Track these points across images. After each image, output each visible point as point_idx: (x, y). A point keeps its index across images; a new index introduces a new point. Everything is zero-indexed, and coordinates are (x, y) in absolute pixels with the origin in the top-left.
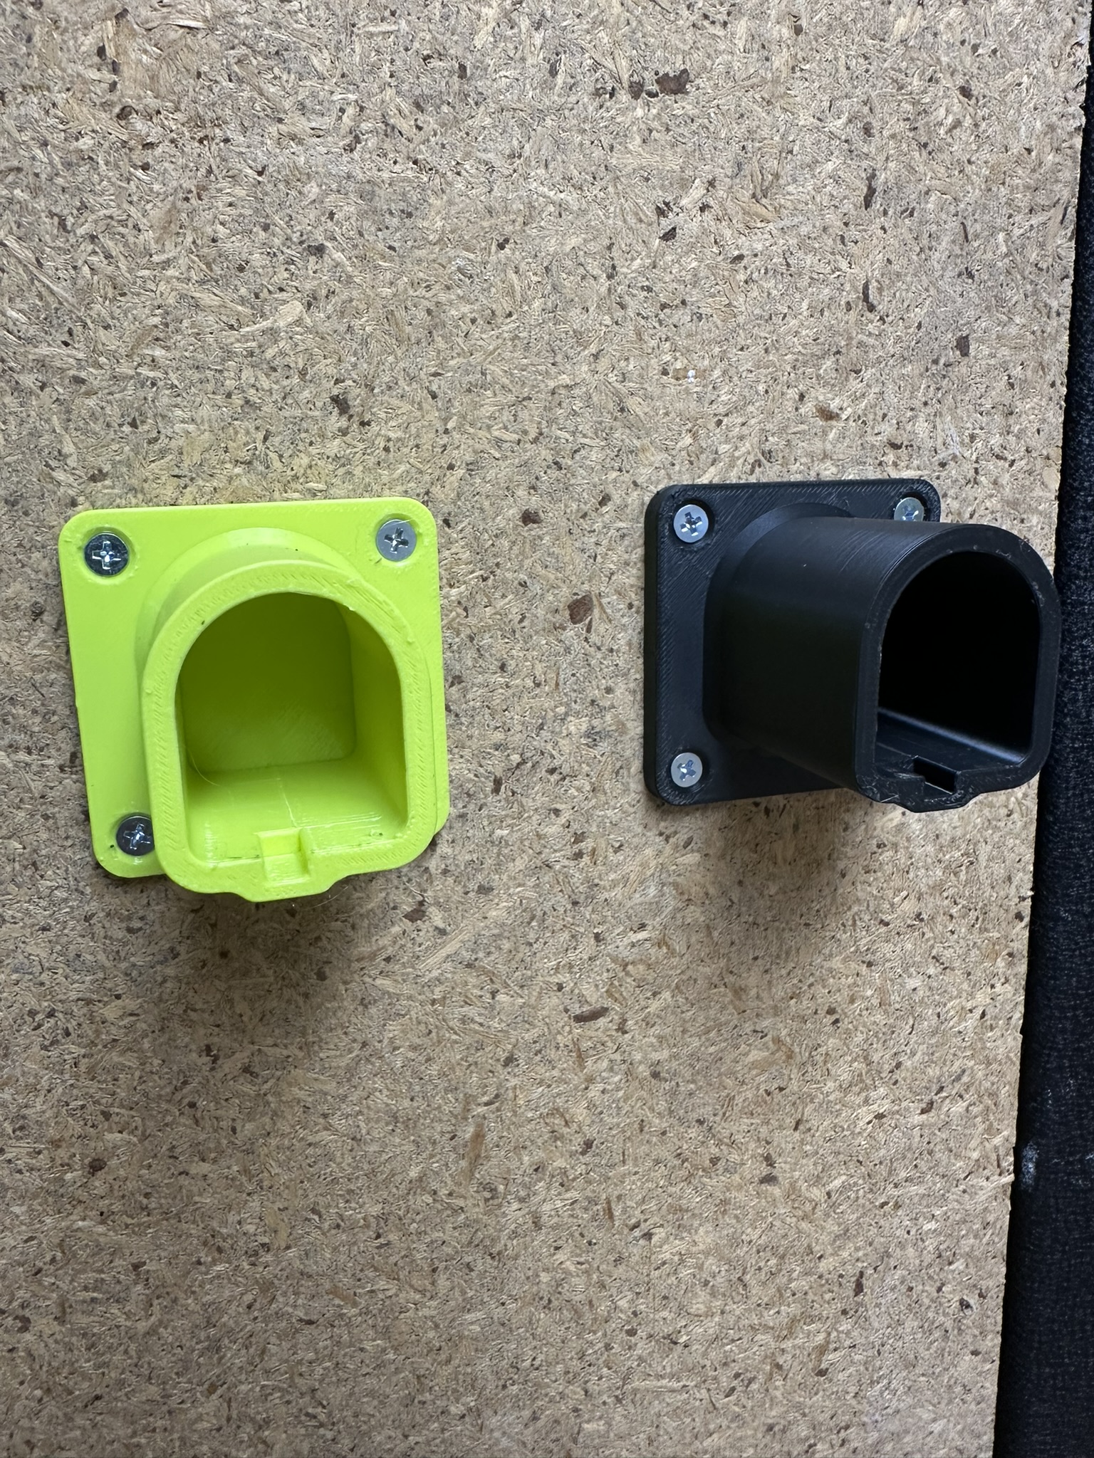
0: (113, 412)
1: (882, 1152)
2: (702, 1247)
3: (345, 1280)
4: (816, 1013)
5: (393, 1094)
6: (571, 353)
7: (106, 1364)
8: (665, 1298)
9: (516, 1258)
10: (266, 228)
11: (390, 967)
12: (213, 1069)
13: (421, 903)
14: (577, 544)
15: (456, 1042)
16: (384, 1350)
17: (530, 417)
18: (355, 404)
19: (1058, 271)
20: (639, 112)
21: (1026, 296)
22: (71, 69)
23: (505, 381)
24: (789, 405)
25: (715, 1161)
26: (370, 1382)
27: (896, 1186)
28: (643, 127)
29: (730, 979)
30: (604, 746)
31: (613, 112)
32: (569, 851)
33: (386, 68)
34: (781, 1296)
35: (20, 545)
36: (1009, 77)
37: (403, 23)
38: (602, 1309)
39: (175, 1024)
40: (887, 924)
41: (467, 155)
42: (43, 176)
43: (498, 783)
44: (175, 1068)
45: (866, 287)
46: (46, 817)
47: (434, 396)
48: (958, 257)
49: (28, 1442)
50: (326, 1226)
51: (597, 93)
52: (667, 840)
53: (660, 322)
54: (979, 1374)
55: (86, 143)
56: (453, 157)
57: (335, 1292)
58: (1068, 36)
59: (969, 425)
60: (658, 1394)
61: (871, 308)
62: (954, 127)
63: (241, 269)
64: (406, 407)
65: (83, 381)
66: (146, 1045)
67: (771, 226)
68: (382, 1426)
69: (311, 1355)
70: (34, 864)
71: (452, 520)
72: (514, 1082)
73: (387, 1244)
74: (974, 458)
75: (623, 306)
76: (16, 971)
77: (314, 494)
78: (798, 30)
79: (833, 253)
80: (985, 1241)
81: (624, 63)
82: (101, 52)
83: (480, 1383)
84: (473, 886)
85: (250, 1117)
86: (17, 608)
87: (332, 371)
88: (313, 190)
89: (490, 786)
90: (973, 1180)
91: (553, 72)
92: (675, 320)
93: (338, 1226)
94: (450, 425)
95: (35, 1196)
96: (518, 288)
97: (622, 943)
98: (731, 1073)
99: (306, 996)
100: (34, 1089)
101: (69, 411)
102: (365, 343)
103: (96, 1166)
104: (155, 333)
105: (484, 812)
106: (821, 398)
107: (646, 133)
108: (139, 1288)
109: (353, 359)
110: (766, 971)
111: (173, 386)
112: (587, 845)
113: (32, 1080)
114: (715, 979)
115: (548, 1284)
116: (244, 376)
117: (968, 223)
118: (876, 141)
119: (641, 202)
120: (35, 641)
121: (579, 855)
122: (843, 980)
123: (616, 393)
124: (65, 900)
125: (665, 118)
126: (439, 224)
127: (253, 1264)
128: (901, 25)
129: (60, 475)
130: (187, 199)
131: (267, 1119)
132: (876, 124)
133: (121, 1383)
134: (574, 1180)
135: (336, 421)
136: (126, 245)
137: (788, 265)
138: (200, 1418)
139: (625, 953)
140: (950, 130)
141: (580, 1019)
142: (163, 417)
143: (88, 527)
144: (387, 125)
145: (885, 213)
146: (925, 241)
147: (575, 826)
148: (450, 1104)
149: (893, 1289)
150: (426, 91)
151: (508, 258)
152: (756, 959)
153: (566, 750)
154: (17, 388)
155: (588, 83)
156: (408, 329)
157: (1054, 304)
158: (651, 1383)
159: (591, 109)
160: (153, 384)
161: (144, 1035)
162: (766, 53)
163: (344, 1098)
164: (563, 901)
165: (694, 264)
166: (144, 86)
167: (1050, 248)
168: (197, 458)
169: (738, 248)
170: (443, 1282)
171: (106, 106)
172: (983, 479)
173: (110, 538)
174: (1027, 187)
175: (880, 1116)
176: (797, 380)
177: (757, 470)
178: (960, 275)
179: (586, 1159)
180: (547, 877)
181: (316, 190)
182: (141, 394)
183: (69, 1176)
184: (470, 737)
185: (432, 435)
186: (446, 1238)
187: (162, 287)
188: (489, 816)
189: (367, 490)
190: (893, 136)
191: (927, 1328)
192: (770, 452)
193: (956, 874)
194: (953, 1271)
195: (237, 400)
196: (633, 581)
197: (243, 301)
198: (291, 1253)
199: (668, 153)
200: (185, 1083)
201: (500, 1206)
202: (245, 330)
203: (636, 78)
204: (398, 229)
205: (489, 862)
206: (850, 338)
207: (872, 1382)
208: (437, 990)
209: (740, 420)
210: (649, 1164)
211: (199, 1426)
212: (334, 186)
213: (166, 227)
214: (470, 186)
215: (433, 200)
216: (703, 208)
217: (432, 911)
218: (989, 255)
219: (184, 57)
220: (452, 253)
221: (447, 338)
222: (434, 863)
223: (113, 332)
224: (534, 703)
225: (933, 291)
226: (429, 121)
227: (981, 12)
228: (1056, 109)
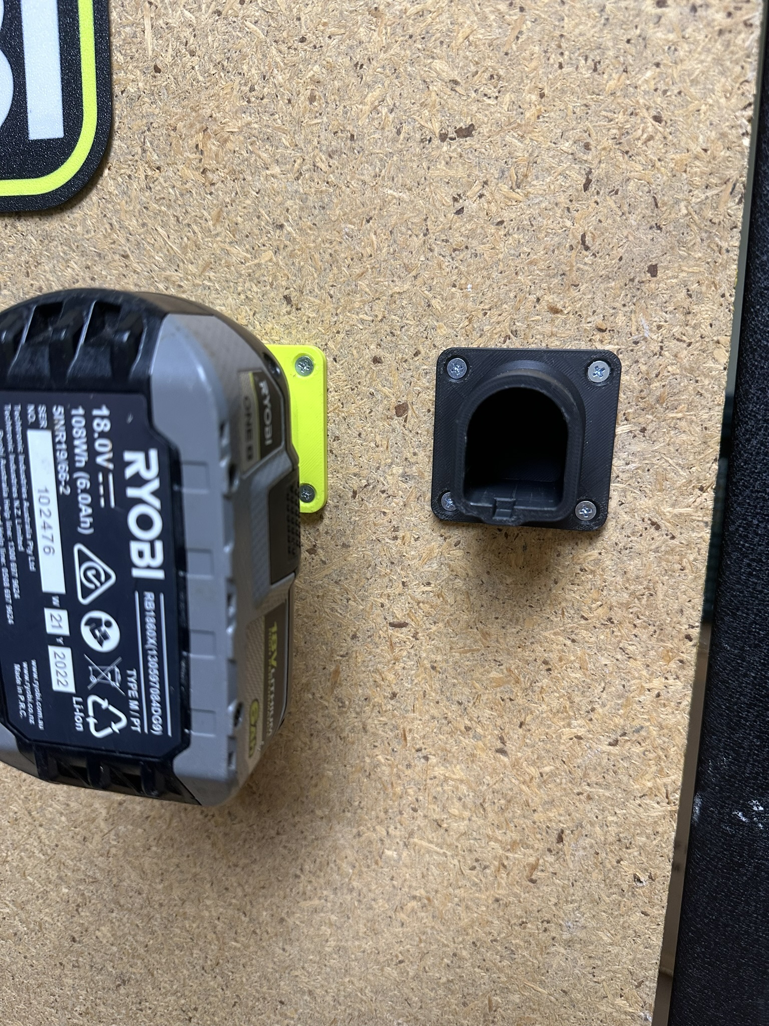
1: (579, 761)
2: (458, 777)
4: (535, 660)
6: (402, 275)
8: (435, 798)
9: (353, 743)
10: (259, 217)
13: (315, 546)
14: (401, 376)
17: (379, 309)
18: (294, 299)
19: (728, 224)
21: (702, 240)
22: (185, 155)
23: (367, 290)
24: (529, 304)
25: (468, 729)
27: (589, 785)
28: (447, 156)
29: (480, 626)
30: (411, 483)
31: (430, 150)
32: (390, 535)
33: (316, 140)
34: (507, 824)
36: (691, 107)
37: (325, 119)
38: (399, 789)
40: (586, 619)
41: (353, 178)
42: (173, 201)
43: (355, 493)
45: (583, 236)
47: (331, 297)
48: (650, 217)
51: (422, 141)
52: (445, 539)
53: (453, 259)
54: (648, 928)
55: (189, 185)
56: (346, 179)
58: (738, 77)
59: (656, 319)
60: (428, 851)
61: (587, 248)
62: (649, 140)
63: (247, 236)
64: (317, 301)
67: (522, 204)
71: (338, 359)
72: (356, 649)
74: (660, 339)
75: (431, 250)
78: (542, 96)
79: (561, 218)
80: (654, 842)
81: (437, 124)
82: (197, 146)
84: (340, 543)
87: (284, 283)
88: (279, 199)
89: (350, 494)
90: (647, 801)
91: (399, 132)
92: (461, 257)
94: (338, 312)
96: (375, 243)
97: (418, 591)
98: (479, 680)
102: (300, 270)
104: (211, 266)
105: (347, 507)
106: (551, 301)
107: (448, 159)
109: (294, 278)
110: (503, 628)
112: (400, 534)
114: (471, 624)
115: (369, 764)
116: (246, 285)
117: (658, 197)
118: (593, 152)
119: (444, 195)
121: (395, 538)
122: (554, 645)
123: (426, 297)
125: (459, 150)
126: (337, 212)
128: (612, 83)
130: (227, 206)
132: (593, 143)
134: (386, 711)
135: (285, 308)
136: (201, 228)
137: (532, 225)
139: (419, 597)
140: (645, 142)
141: (392, 625)
144: (314, 166)
145: (598, 193)
146: (626, 209)
147: (394, 523)
148: (323, 651)
149: (584, 849)
150: (335, 149)
151: (371, 227)
152: (497, 618)
153: (391, 482)
155: (418, 136)
156: (320, 263)
157: (725, 245)
158: (425, 844)
159: (418, 149)
162: (521, 110)
164: (386, 561)
165: (474, 226)
166: (212, 159)
167: (722, 210)
169: (500, 216)
170: (315, 742)
171: (197, 169)
172: (666, 353)
174: (703, 173)
175: (579, 738)
176: (535, 290)
177: (508, 341)
178: (651, 228)
179: (392, 702)
180: (378, 546)
184: (342, 468)
185: (330, 316)
187: (215, 245)
188: (349, 509)
189: (298, 341)
190: (604, 149)
191: (609, 883)
192: (516, 331)
193: (639, 599)
194: (630, 854)
195: (243, 297)
196: (431, 397)
197: (248, 251)
199: (461, 168)
201: (346, 713)
202: (247, 264)
203: (444, 131)
204: (317, 216)
205: (349, 532)
206: (572, 266)
207: (567, 901)
208: (320, 591)
209: (498, 313)
210: (427, 717)
212: (289, 197)
213: (218, 219)
214: (353, 192)
215: (335, 201)
216: (481, 196)
217: (320, 551)
218: (673, 215)
219: (229, 145)
220: (343, 226)
221: (339, 268)
222: (321, 528)
223: (194, 265)
224: (375, 455)
225: (631, 238)
226: (334, 162)
227: (670, 71)
228: (727, 124)
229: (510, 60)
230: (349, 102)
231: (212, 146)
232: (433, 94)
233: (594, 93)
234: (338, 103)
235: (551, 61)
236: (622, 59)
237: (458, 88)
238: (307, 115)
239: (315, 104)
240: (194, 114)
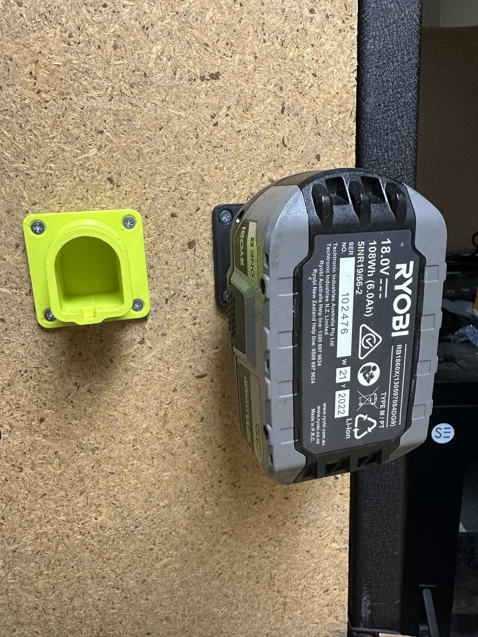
0: (38, 184)
3: (124, 460)
5: (136, 400)
6: (185, 163)
7: (47, 484)
8: (231, 471)
9: (180, 455)
10: (84, 126)
11: (134, 359)
12: (78, 390)
13: (143, 339)
14: (190, 224)
15: (156, 384)
16: (137, 484)
17: (172, 183)
18: (115, 180)
19: (350, 132)
20: (204, 86)
21: (339, 141)
22: (22, 79)
23: (164, 172)
24: (259, 178)
26: (132, 494)
28: (205, 90)
30: (202, 289)
31: (195, 86)
32: (191, 323)
33: (121, 75)
35: (11, 225)
36: (329, 70)
37: (125, 61)
38: (209, 474)
39: (65, 376)
41: (148, 101)
42: (15, 112)
43: (167, 300)
44: (66, 390)
45: (283, 139)
46: (22, 310)
47: (140, 177)
48: (315, 129)
49: (23, 508)
50: (116, 442)
51: (190, 80)
52: (224, 319)
53: (214, 153)
54: (343, 501)
55: (27, 101)
56: (143, 102)
57: (120, 464)
58: (349, 55)
60: (230, 503)
61: (285, 146)
62: (311, 87)
63: (77, 139)
64: (131, 181)
65: (29, 174)
66: (56, 382)
67: (250, 120)
68: (138, 508)
69: (113, 484)
70: (19, 324)
71: (148, 217)
72: (176, 397)
73: (137, 449)
75: (201, 148)
76: (14, 358)
77: (103, 209)
78: (256, 58)
79: (271, 129)
81: (198, 70)
82: (31, 73)
83: (170, 496)
84: (160, 333)
85: (90, 406)
86: (11, 245)
87: (107, 170)
88: (99, 113)
89: (164, 301)
91: (175, 74)
92: (219, 151)
93: (120, 442)
94: (146, 186)
95: (23, 429)
96: (166, 142)
97: (211, 353)
99: (107, 367)
100: (21, 395)
101: (25, 184)
102: (117, 161)
103: (42, 420)
104: (51, 159)
105: (163, 310)
106: (270, 175)
107: (207, 92)
108: (57, 460)
109: (114, 166)
111: (57, 175)
112: (198, 321)
113: (21, 392)
115: (191, 464)
116: (79, 172)
117: (318, 118)
118: (284, 92)
119: (206, 114)
120: (17, 254)
121: (195, 324)
123: (201, 175)
124: (29, 336)
125: (212, 87)
126: (140, 123)
127: (93, 454)
128: (291, 54)
129: (23, 204)
130: (59, 118)
131: (96, 407)
132: (284, 87)
133: (52, 490)
134: (198, 430)
135: (109, 186)
136: (41, 132)
137: (256, 133)
138: (78, 503)
139: (212, 356)
141: (198, 377)
142: (54, 185)
143: (31, 220)
144: (121, 92)
145: (289, 115)
146: (303, 124)
147: (193, 315)
148: (155, 404)
150: (134, 82)
151: (163, 133)
153: (189, 290)
154: (9, 177)
155: (187, 77)
156: (131, 156)
157: (349, 143)
159: (188, 85)
160: (51, 175)
161: (56, 379)
162: (245, 65)
163: (120, 401)
164: (190, 339)
165: (225, 133)
166: (44, 83)
167: (347, 125)
168: (65, 198)
169: (239, 128)
170: (156, 462)
171: (33, 90)
173: (39, 223)
174: (337, 105)
176: (261, 170)
178: (316, 134)
179: (202, 423)
180: (185, 331)
181: (100, 113)
182: (47, 178)
183: (33, 423)
185: (140, 189)
186: (156, 448)
187: (53, 145)
188: (164, 311)
189: (120, 207)
190: (290, 90)
192: (253, 193)
195: (77, 179)
196: (209, 235)
197: (78, 149)
198: (105, 451)
199: (214, 98)
200: (69, 395)
201: (174, 438)
202: (79, 158)
203: (202, 75)
204: (126, 125)
205: (165, 326)
206: (279, 156)
208: (150, 367)
209: (242, 183)
211: (78, 505)
212: (106, 112)
213: (53, 126)
214: (149, 111)
215: (137, 116)
216: (227, 115)
217: (147, 341)
218: (325, 128)
219: (57, 74)
220: (144, 132)
221: (144, 159)
222: (147, 326)
223: (38, 159)
224: (178, 275)
225: (306, 140)
226: (135, 91)
227: (318, 49)
228: (346, 80)
229: (237, 34)
230: (141, 52)
231: (43, 74)
232: (194, 51)
233: (282, 58)
234: (133, 51)
235: (259, 38)
236: (295, 40)
237: (208, 49)
238: (113, 58)
239: (118, 50)
240: (26, 49)
